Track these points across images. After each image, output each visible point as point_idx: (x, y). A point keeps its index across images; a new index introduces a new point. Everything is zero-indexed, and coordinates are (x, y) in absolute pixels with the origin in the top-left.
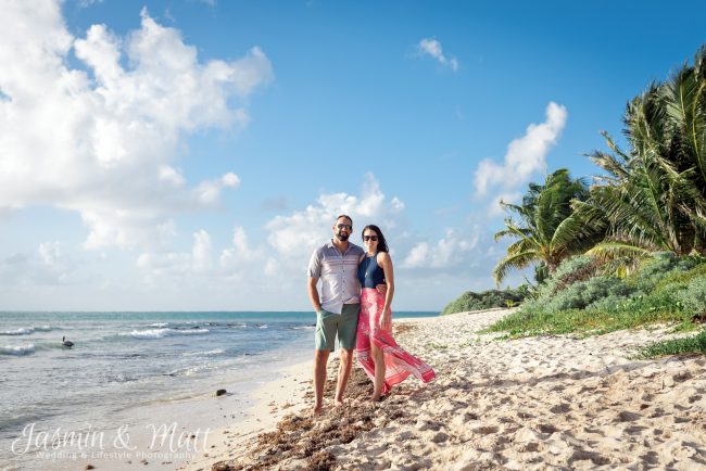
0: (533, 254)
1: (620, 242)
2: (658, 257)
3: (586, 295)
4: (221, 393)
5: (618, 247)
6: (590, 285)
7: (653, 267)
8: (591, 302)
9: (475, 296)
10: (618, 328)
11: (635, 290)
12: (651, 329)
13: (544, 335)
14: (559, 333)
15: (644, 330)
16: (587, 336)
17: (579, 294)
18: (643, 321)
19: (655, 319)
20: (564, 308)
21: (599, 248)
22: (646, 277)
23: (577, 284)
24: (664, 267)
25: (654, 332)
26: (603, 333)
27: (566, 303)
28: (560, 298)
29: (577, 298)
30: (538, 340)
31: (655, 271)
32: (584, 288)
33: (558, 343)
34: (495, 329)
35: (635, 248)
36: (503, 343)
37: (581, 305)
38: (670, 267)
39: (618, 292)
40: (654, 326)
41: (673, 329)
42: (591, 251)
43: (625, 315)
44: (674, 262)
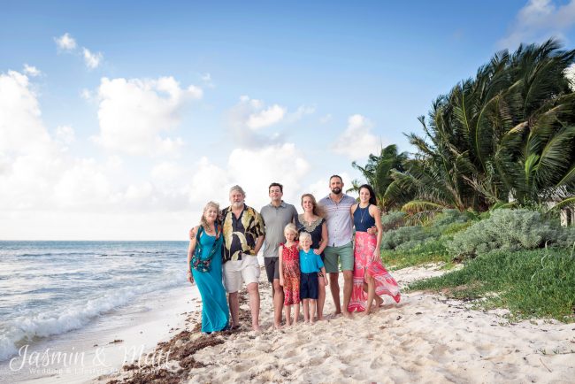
1: (424, 199)
2: (446, 212)
3: (395, 239)
5: (424, 203)
7: (442, 220)
8: (399, 244)
10: (408, 266)
12: (426, 268)
15: (423, 268)
17: (391, 238)
18: (423, 261)
19: (430, 260)
21: (412, 203)
22: (437, 227)
23: (390, 232)
24: (448, 220)
26: (398, 269)
29: (390, 241)
31: (443, 223)
32: (394, 235)
35: (433, 204)
37: (392, 247)
38: (453, 220)
39: (416, 238)
40: (430, 265)
41: (440, 267)
42: (406, 205)
43: (413, 257)
44: (456, 216)
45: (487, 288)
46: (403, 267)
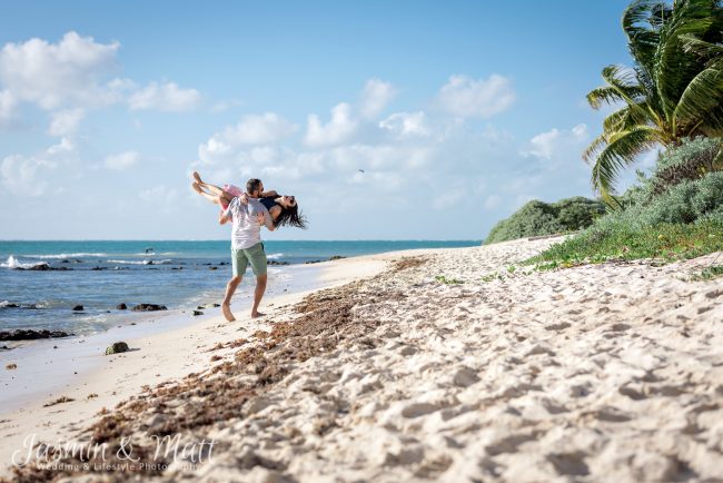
0: (644, 131)
4: (120, 348)
6: (704, 186)
9: (545, 208)
13: (613, 261)
14: (635, 257)
16: (670, 260)
20: (656, 224)
27: (665, 215)
28: (657, 206)
33: (623, 271)
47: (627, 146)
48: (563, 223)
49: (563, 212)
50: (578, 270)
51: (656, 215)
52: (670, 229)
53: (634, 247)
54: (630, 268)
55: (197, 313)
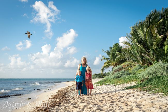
0: (110, 64)
2: (137, 66)
4: (30, 99)
5: (129, 63)
6: (120, 72)
7: (136, 68)
8: (121, 77)
10: (124, 83)
11: (131, 74)
13: (108, 84)
14: (111, 84)
15: (130, 84)
16: (117, 85)
17: (118, 75)
18: (130, 81)
19: (132, 81)
20: (114, 78)
21: (125, 63)
22: (134, 71)
23: (117, 72)
24: (138, 68)
25: (132, 84)
26: (121, 84)
27: (115, 77)
28: (114, 76)
29: (117, 76)
30: (106, 86)
31: (136, 69)
32: (119, 73)
33: (110, 86)
34: (98, 83)
35: (132, 63)
36: (98, 87)
38: (140, 68)
39: (127, 74)
40: (132, 82)
41: (136, 83)
42: (123, 64)
43: (126, 80)
44: (141, 67)
45: (154, 87)
46: (122, 84)
47: (107, 66)
48: (99, 77)
49: (99, 75)
50: (102, 86)
51: (113, 77)
52: (116, 79)
53: (111, 82)
54: (111, 86)
55: (45, 91)
